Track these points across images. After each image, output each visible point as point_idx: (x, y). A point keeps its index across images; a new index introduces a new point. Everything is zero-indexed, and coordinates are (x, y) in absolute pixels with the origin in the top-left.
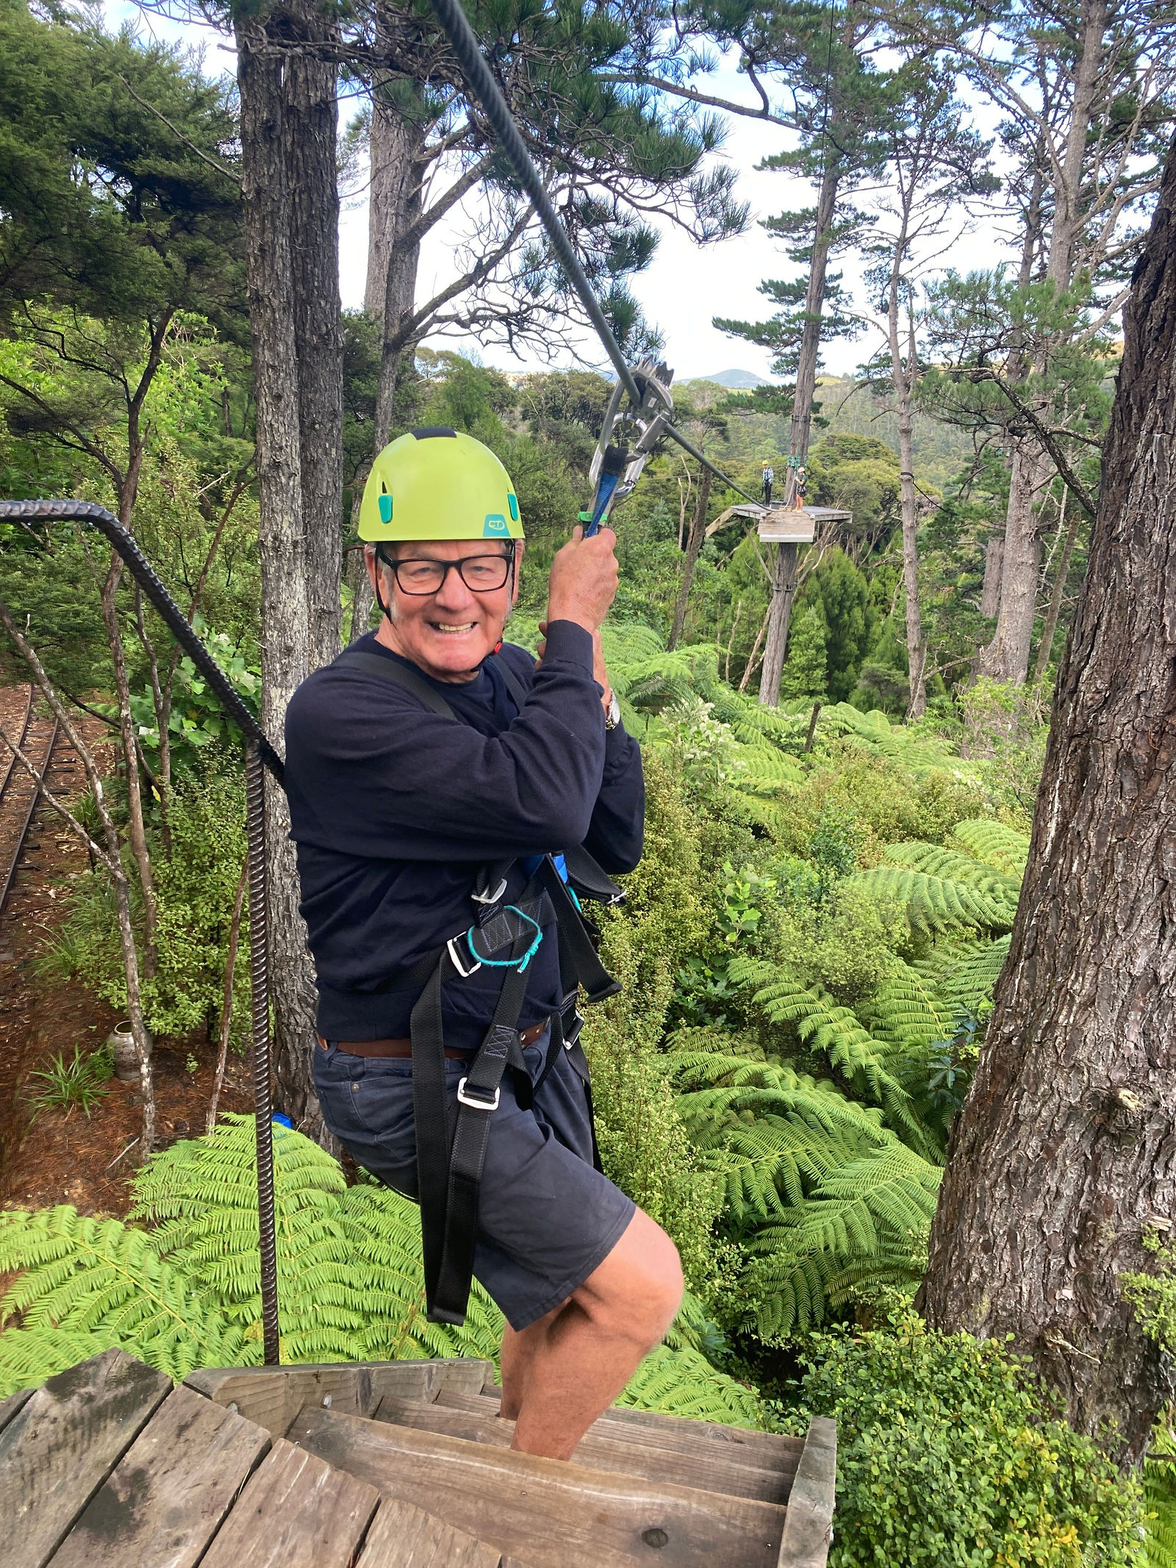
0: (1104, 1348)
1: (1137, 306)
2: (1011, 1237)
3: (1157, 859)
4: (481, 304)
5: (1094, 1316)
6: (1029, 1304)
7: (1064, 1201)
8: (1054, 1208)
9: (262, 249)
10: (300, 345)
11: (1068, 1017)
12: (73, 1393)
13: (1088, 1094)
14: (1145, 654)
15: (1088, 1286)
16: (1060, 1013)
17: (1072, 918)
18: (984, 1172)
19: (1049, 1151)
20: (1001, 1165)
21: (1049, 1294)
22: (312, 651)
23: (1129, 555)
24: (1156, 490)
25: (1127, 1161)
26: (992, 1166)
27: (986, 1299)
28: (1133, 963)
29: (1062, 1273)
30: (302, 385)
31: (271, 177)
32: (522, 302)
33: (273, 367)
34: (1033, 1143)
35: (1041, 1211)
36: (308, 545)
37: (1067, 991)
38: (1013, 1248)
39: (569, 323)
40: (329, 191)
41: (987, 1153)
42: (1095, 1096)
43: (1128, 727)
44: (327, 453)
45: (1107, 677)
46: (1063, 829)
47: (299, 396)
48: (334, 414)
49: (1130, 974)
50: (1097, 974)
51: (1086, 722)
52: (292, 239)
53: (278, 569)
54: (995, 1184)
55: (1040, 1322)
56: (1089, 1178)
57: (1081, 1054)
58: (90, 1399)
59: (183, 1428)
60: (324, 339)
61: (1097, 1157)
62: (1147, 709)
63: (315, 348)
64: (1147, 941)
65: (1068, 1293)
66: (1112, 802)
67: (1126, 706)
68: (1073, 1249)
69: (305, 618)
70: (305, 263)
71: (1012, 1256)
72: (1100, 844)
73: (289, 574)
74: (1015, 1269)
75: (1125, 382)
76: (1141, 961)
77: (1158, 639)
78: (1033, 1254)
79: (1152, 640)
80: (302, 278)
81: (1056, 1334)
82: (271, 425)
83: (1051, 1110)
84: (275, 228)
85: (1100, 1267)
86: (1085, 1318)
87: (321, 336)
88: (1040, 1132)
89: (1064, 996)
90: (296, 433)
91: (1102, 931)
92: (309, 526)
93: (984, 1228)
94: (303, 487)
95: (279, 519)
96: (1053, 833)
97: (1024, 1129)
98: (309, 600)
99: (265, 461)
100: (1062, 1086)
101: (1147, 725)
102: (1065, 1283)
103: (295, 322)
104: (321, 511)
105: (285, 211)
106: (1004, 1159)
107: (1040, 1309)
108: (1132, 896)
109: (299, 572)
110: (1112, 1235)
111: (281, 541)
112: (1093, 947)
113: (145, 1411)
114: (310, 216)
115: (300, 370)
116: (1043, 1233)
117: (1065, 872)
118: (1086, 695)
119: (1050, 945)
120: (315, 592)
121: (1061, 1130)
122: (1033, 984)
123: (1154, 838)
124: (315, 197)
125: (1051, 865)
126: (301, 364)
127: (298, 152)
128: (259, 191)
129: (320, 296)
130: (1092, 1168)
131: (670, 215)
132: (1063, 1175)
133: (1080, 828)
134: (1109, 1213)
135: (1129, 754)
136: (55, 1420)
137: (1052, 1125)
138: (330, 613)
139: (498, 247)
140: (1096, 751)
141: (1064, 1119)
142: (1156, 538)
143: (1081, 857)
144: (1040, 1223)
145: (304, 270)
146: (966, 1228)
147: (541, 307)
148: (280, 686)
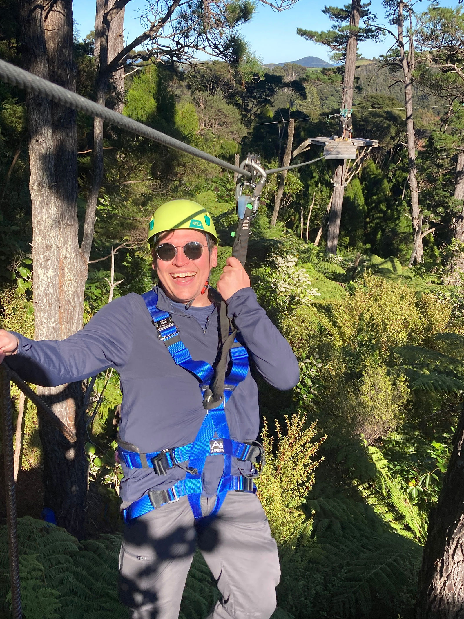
104: (65, 167)
109: (52, 203)
111: (43, 186)
139: (163, 16)
147: (190, 46)
148: (44, 268)
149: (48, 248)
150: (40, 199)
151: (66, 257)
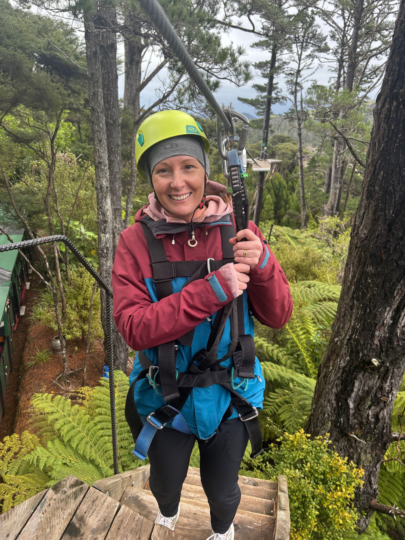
1: (378, 110)
5: (364, 428)
6: (343, 424)
7: (354, 393)
9: (94, 93)
10: (107, 123)
11: (355, 336)
12: (60, 490)
15: (362, 418)
16: (353, 335)
18: (329, 383)
20: (335, 382)
25: (374, 380)
26: (331, 382)
27: (330, 423)
29: (354, 414)
30: (108, 136)
31: (96, 70)
33: (99, 131)
34: (344, 375)
35: (347, 396)
36: (111, 188)
37: (355, 328)
38: (338, 407)
40: (114, 73)
42: (364, 361)
44: (116, 158)
46: (353, 277)
47: (107, 140)
48: (118, 145)
50: (364, 323)
52: (103, 90)
53: (102, 196)
57: (360, 348)
58: (65, 492)
59: (93, 502)
60: (115, 121)
62: (380, 240)
63: (112, 124)
65: (355, 421)
69: (111, 211)
70: (108, 97)
71: (338, 410)
73: (105, 197)
75: (374, 134)
78: (345, 409)
80: (107, 101)
81: (352, 433)
82: (99, 150)
84: (98, 86)
85: (366, 413)
87: (113, 121)
89: (354, 330)
90: (106, 152)
92: (112, 182)
93: (329, 401)
94: (109, 169)
95: (102, 179)
96: (350, 278)
98: (112, 205)
99: (97, 161)
103: (105, 116)
104: (115, 176)
105: (101, 81)
106: (335, 380)
107: (347, 426)
109: (108, 196)
110: (369, 403)
111: (103, 187)
112: (363, 315)
113: (82, 496)
114: (109, 81)
115: (107, 132)
118: (361, 235)
120: (114, 202)
124: (110, 75)
126: (108, 130)
127: (104, 60)
128: (92, 74)
129: (113, 107)
130: (363, 382)
132: (354, 385)
136: (55, 500)
138: (119, 209)
139: (169, 90)
144: (347, 399)
145: (108, 99)
146: (323, 401)
149: (106, 222)
150: (101, 194)
151: (116, 227)
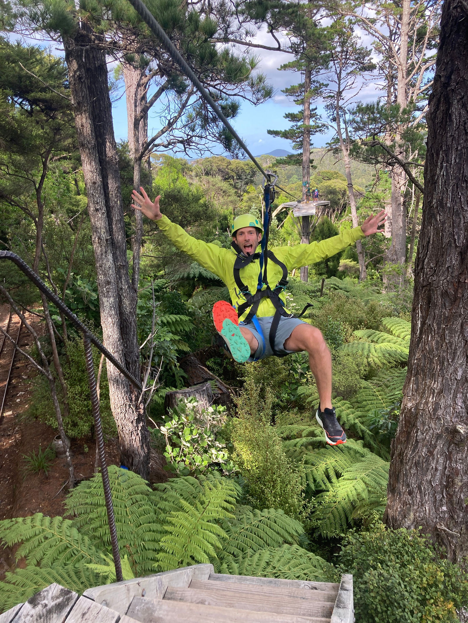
0: (461, 529)
2: (419, 488)
3: (462, 332)
4: (172, 137)
5: (456, 517)
6: (429, 514)
7: (439, 472)
8: (435, 475)
9: (82, 126)
10: (101, 161)
11: (433, 398)
12: (39, 604)
13: (444, 428)
14: (448, 252)
15: (452, 505)
16: (430, 397)
17: (431, 359)
18: (406, 463)
19: (431, 453)
20: (413, 460)
21: (437, 509)
22: (118, 281)
23: (438, 212)
24: (447, 186)
25: (463, 454)
26: (409, 460)
27: (412, 514)
28: (456, 374)
29: (441, 500)
30: (103, 177)
31: (83, 97)
32: (188, 135)
33: (91, 171)
34: (424, 450)
35: (430, 477)
36: (112, 240)
37: (431, 388)
38: (421, 492)
39: (208, 141)
40: (107, 100)
41: (406, 456)
42: (447, 429)
43: (445, 281)
44: (116, 203)
45: (434, 262)
46: (423, 324)
47: (103, 181)
49: (456, 379)
50: (443, 380)
51: (428, 280)
52: (94, 121)
54: (411, 468)
55: (434, 521)
56: (448, 461)
57: (440, 412)
58: (46, 605)
59: (84, 614)
61: (450, 453)
62: (452, 273)
64: (461, 365)
65: (444, 508)
66: (442, 311)
67: (444, 273)
68: (445, 490)
69: (114, 269)
70: (100, 129)
71: (420, 496)
72: (439, 328)
73: (106, 252)
74: (422, 501)
76: (460, 373)
77: (453, 245)
78: (429, 494)
79: (451, 246)
80: (99, 134)
81: (441, 525)
82: (93, 194)
83: (430, 436)
85: (456, 497)
86: (452, 517)
88: (426, 445)
89: (431, 390)
90: (103, 196)
91: (443, 363)
93: (408, 486)
94: (108, 217)
95: (100, 231)
96: (419, 326)
97: (420, 445)
98: (115, 262)
99: (92, 209)
100: (433, 426)
101: (452, 279)
102: (443, 505)
103: (98, 153)
105: (89, 110)
106: (413, 457)
107: (434, 516)
108: (453, 348)
109: (109, 251)
110: (460, 484)
111: (101, 239)
112: (440, 370)
113: (68, 609)
114: (100, 110)
115: (102, 171)
116: (432, 485)
117: (426, 341)
118: (427, 270)
119: (423, 371)
120: (117, 258)
121: (435, 444)
122: (418, 386)
123: (460, 324)
124: (101, 103)
125: (420, 338)
126: (102, 169)
127: (93, 86)
128: (79, 103)
130: (449, 457)
131: (242, 96)
132: (437, 461)
133: (430, 322)
134: (457, 475)
135: (446, 291)
136: (32, 616)
137: (431, 442)
138: (124, 266)
139: (176, 115)
140: (433, 291)
141: (435, 439)
142: (448, 205)
143: (432, 334)
144: (430, 481)
145: (100, 132)
146: (401, 486)
147: (196, 136)
148: (107, 297)
149: (108, 283)
150: (100, 249)
151: (121, 288)
